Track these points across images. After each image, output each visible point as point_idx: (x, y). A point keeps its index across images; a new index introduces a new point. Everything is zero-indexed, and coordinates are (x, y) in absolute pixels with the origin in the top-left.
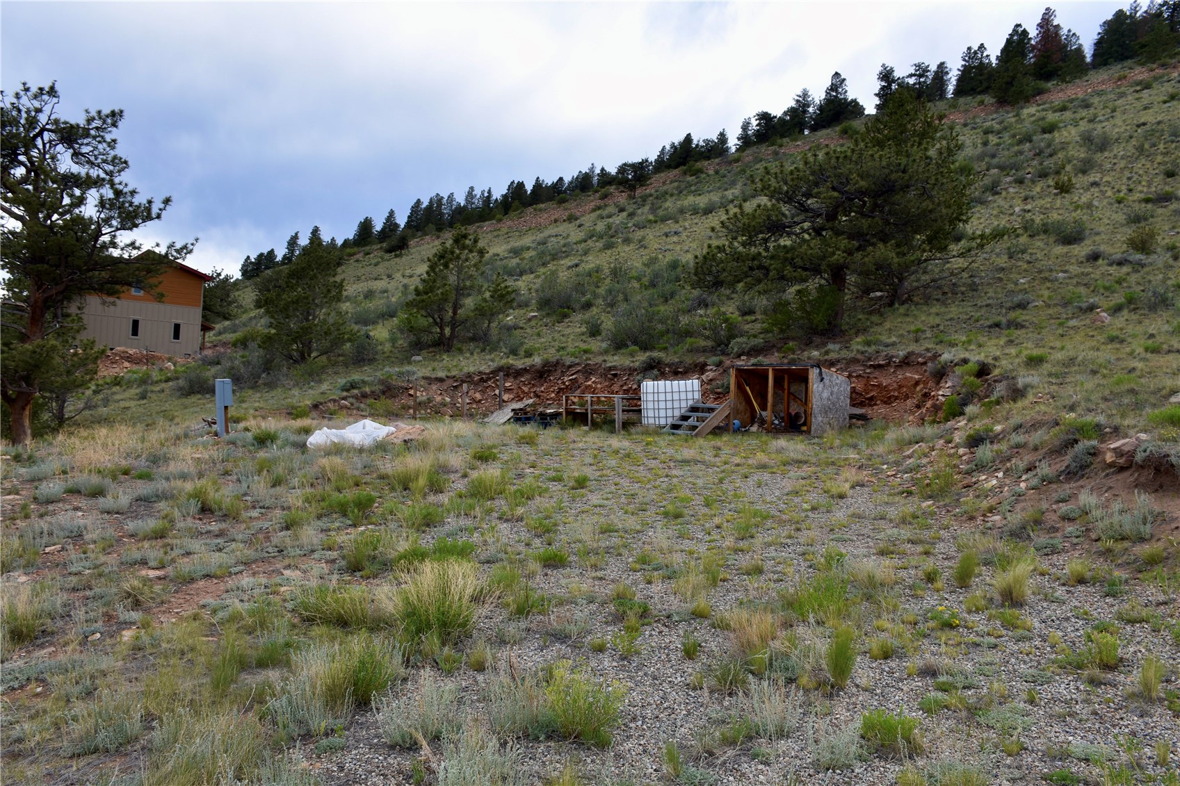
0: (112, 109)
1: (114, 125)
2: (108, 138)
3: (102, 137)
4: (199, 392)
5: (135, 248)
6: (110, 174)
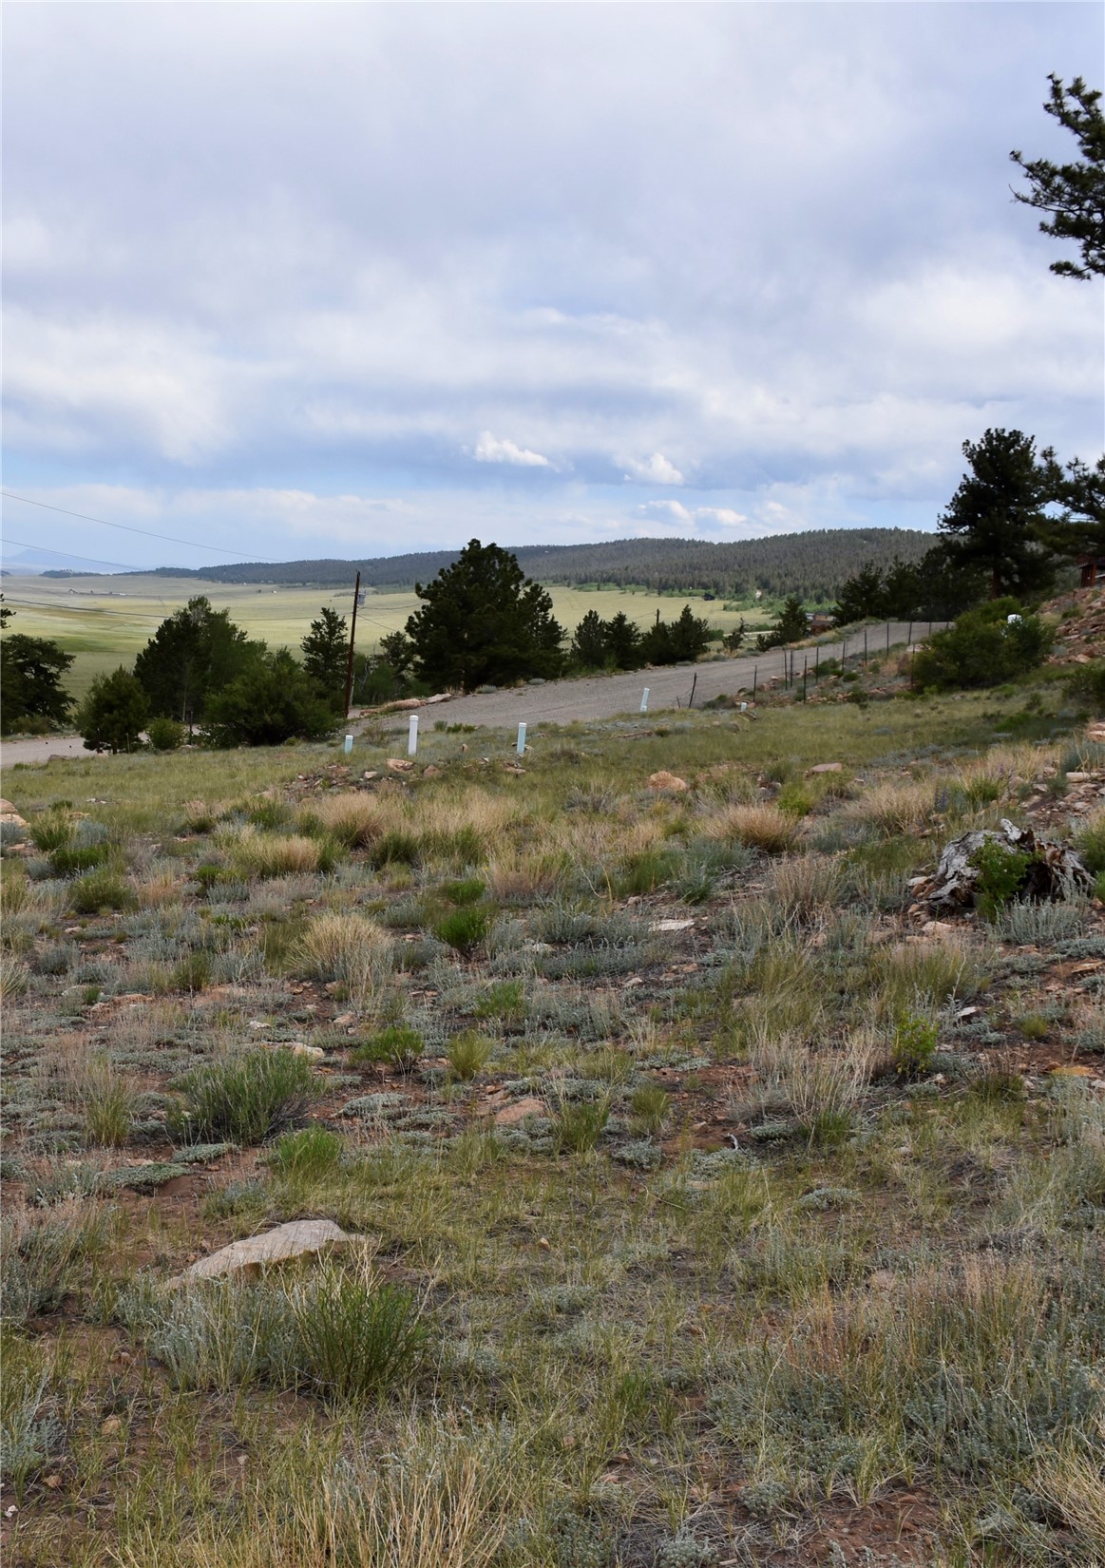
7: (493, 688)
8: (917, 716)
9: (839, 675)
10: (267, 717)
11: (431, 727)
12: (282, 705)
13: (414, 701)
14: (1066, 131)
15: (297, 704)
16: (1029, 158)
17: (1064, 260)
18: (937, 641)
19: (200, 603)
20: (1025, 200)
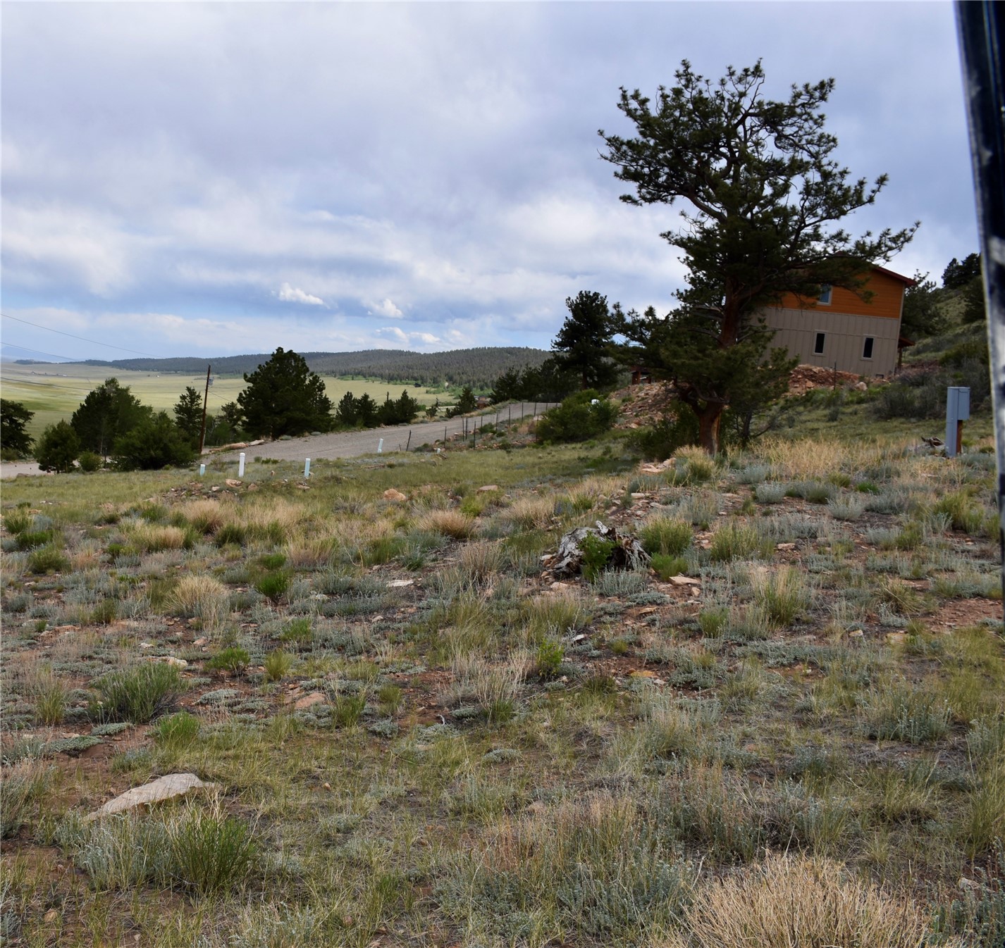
0: (820, 80)
1: (823, 98)
2: (815, 114)
3: (809, 114)
4: (901, 416)
5: (841, 240)
6: (815, 156)
7: (290, 437)
8: (540, 458)
9: (494, 433)
10: (152, 453)
11: (253, 461)
12: (162, 445)
13: (242, 444)
14: (630, 120)
15: (171, 445)
16: (609, 134)
17: (627, 194)
18: (551, 414)
19: (112, 382)
20: (606, 158)
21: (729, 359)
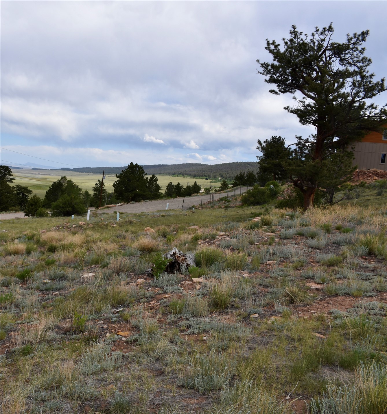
0: (362, 31)
1: (363, 40)
2: (360, 48)
3: (357, 48)
5: (373, 108)
6: (360, 68)
7: (135, 202)
9: (226, 201)
10: (67, 209)
11: (113, 213)
12: (72, 206)
13: (113, 205)
14: (271, 54)
15: (75, 205)
16: (261, 62)
17: (273, 89)
18: (248, 192)
19: (64, 178)
20: (261, 73)
21: (315, 166)
